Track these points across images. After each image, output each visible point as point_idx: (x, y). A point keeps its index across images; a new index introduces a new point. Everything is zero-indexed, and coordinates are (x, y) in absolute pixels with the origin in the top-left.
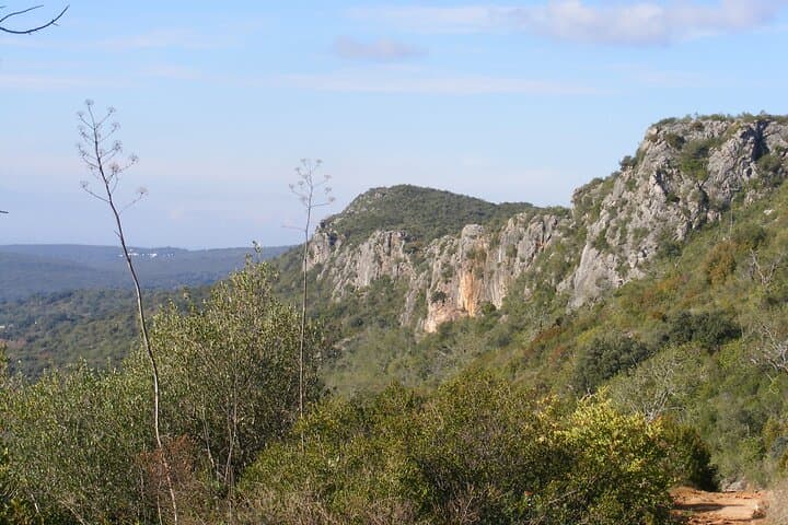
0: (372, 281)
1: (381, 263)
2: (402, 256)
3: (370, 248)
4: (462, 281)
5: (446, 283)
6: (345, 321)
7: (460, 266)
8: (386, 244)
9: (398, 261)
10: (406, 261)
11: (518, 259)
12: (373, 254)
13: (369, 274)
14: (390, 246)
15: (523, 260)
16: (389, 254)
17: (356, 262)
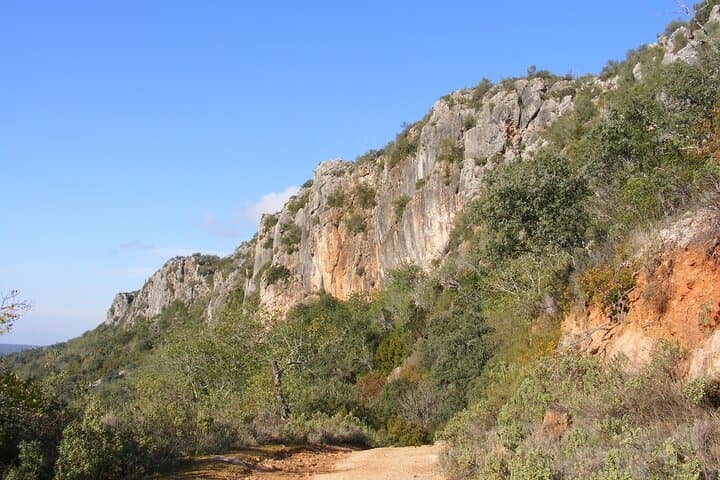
0: (164, 309)
1: (173, 291)
2: (197, 279)
3: (162, 277)
4: (322, 244)
5: (290, 253)
6: (133, 345)
7: (317, 221)
8: (179, 271)
9: (192, 284)
10: (201, 283)
11: (469, 163)
12: (165, 282)
13: (161, 302)
14: (183, 273)
15: (481, 162)
16: (182, 280)
17: (147, 293)
